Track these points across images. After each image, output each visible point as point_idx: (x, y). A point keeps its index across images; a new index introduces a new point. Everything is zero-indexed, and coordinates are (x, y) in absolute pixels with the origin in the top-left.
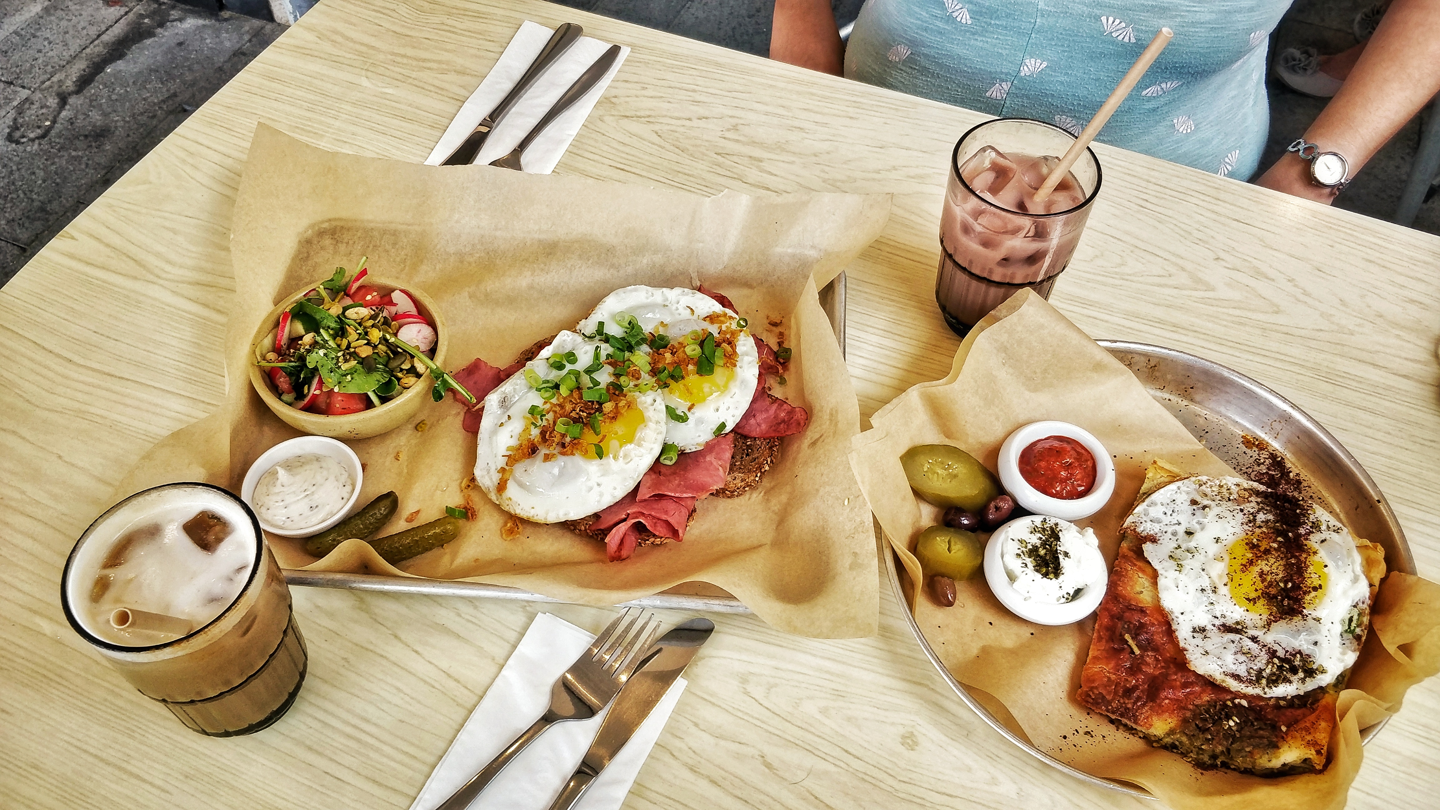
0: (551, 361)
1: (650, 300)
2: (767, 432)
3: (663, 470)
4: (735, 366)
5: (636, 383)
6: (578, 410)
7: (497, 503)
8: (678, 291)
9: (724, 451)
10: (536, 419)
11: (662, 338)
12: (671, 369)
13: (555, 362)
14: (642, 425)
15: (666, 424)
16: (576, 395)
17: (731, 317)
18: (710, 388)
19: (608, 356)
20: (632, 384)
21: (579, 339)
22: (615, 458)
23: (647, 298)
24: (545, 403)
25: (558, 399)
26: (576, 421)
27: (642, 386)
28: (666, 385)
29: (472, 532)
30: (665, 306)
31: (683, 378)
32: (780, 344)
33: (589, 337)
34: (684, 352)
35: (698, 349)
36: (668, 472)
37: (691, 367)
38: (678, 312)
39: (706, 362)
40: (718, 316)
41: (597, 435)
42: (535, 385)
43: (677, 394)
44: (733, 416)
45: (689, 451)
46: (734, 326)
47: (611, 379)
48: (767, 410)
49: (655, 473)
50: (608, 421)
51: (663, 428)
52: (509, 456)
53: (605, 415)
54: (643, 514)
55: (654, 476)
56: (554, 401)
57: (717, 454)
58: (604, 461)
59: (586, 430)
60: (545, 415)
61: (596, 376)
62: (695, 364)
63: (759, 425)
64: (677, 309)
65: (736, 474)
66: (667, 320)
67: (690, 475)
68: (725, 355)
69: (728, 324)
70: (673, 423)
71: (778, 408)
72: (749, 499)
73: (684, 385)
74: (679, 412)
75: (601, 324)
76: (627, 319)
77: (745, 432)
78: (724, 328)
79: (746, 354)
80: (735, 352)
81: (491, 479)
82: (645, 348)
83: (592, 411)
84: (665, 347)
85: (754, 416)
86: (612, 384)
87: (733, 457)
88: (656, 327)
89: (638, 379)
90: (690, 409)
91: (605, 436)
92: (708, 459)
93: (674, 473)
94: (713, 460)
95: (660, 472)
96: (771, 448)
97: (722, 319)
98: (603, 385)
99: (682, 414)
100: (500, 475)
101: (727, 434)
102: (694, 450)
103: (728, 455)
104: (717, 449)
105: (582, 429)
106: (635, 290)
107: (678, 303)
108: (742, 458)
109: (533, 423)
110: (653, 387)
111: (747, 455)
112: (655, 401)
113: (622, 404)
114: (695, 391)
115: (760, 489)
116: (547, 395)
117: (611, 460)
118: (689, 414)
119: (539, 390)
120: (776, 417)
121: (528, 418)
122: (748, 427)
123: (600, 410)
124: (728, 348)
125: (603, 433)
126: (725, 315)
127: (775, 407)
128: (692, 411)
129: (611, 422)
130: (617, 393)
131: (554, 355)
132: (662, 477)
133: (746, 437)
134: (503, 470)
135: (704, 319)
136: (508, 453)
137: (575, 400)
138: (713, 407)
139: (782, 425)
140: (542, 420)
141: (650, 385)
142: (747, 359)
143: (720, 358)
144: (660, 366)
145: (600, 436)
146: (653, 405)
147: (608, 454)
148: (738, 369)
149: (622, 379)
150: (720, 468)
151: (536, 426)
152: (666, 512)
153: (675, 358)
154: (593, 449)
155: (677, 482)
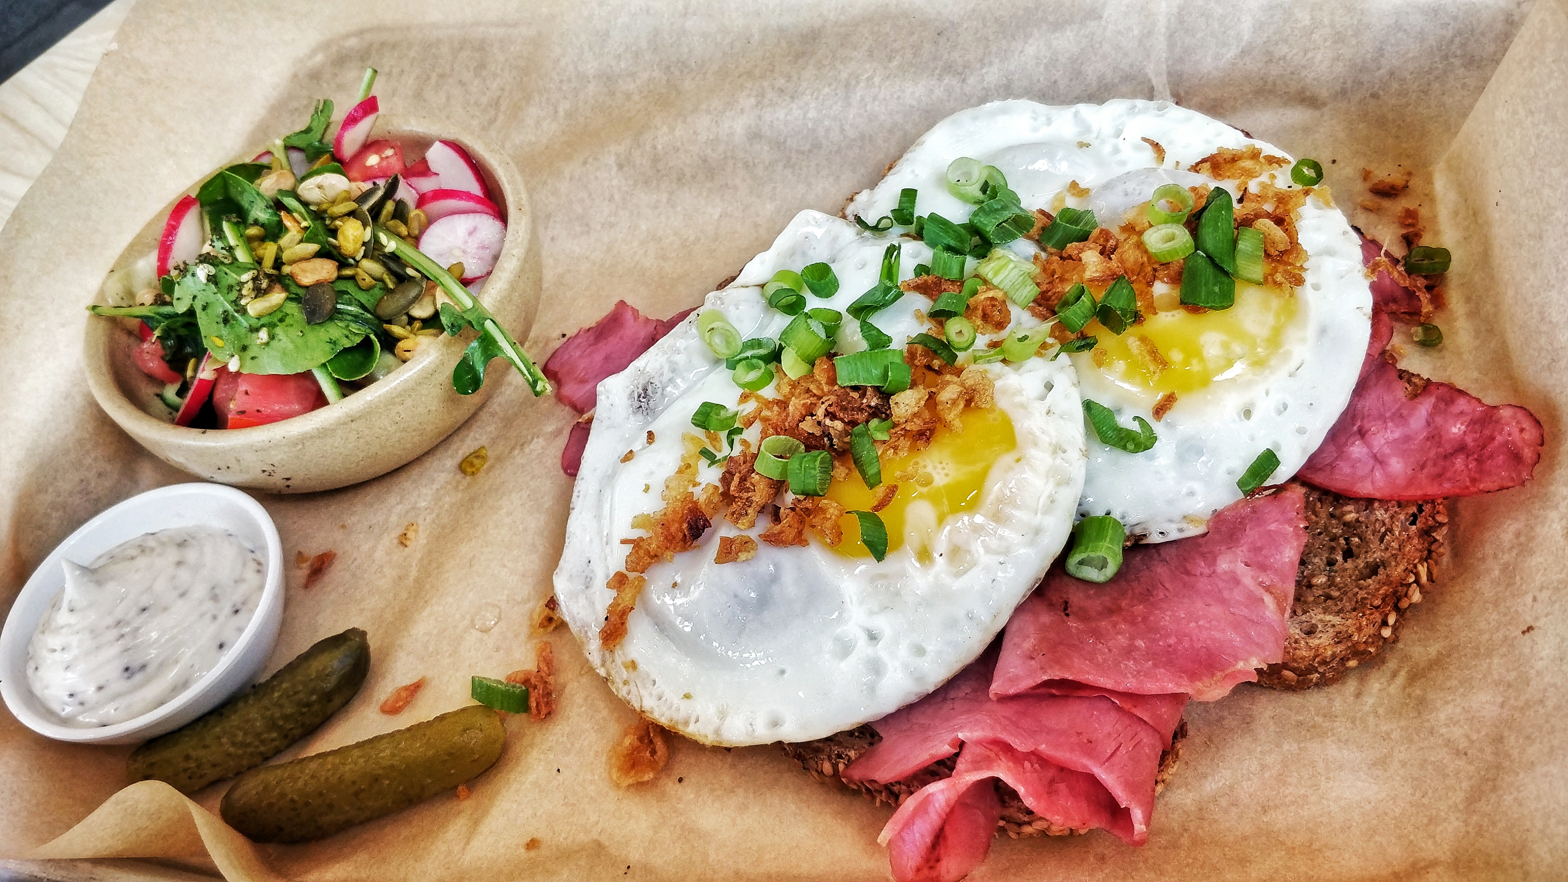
0: (770, 290)
1: (1044, 133)
2: (1411, 482)
3: (1076, 597)
4: (1299, 281)
5: (996, 337)
6: (820, 412)
7: (602, 672)
8: (1115, 108)
9: (1274, 540)
10: (714, 439)
11: (1072, 217)
12: (1100, 296)
13: (778, 292)
14: (1008, 459)
15: (1086, 454)
16: (820, 369)
17: (1272, 160)
18: (1225, 346)
19: (921, 269)
20: (982, 341)
21: (849, 232)
22: (925, 555)
23: (1035, 130)
24: (744, 398)
25: (778, 388)
26: (811, 443)
27: (1012, 345)
28: (1086, 343)
29: (535, 753)
30: (1083, 145)
31: (1138, 318)
32: (1409, 240)
33: (875, 229)
34: (1140, 246)
35: (1183, 237)
36: (1095, 604)
37: (1160, 289)
38: (1119, 157)
39: (1209, 271)
40: (1234, 159)
41: (871, 486)
42: (724, 351)
43: (1120, 365)
44: (1301, 431)
45: (1158, 539)
46: (1283, 180)
47: (926, 327)
48: (1400, 417)
49: (1051, 605)
50: (904, 443)
51: (1077, 468)
52: (637, 544)
53: (895, 425)
54: (1007, 749)
55: (1046, 618)
56: (769, 392)
57: (1256, 550)
58: (891, 563)
59: (840, 472)
60: (739, 431)
61: (881, 322)
62: (1176, 279)
63: (1379, 460)
64: (1116, 150)
65: (1317, 616)
66: (1089, 179)
67: (1166, 619)
68: (1268, 255)
69: (1264, 178)
70: (1104, 456)
71: (1435, 411)
72: (1358, 695)
73: (1143, 339)
74: (1126, 421)
75: (909, 195)
76: (978, 176)
77: (1339, 480)
78: (1253, 187)
79: (1329, 252)
80: (1294, 246)
81: (592, 603)
82: (1024, 247)
83: (861, 417)
84: (1084, 237)
85: (1362, 434)
86: (923, 339)
87: (1303, 563)
88: (1059, 198)
89: (1000, 325)
90: (1160, 411)
91: (893, 490)
92: (1224, 565)
93: (1111, 611)
94: (1241, 568)
95: (1066, 605)
96: (1426, 533)
97: (1248, 164)
98: (899, 343)
99: (1135, 427)
100: (614, 593)
101: (1280, 489)
102: (1174, 535)
103: (1289, 554)
104: (1252, 534)
105: (827, 469)
106: (1004, 111)
107: (1118, 134)
108: (1331, 563)
109: (705, 453)
110: (1044, 346)
111: (1348, 554)
112: (1049, 387)
113: (949, 393)
114: (1176, 356)
115: (1392, 664)
116: (753, 376)
117: (911, 565)
118: (1158, 428)
119: (732, 365)
120: (1435, 436)
121: (693, 439)
122: (1344, 468)
123: (882, 412)
124: (1277, 232)
125: (887, 479)
126: (1255, 155)
127: (1425, 407)
128: (1168, 416)
129: (914, 449)
130: (936, 364)
131: (781, 275)
132: (1073, 624)
133: (1339, 498)
134: (619, 581)
135: (1195, 168)
136: (635, 534)
137: (819, 387)
138: (1232, 402)
139: (1459, 462)
140: (731, 443)
141: (1037, 339)
142: (1329, 265)
143: (1251, 257)
144: (1068, 288)
145: (880, 491)
146: (1043, 398)
147: (900, 543)
148: (1307, 292)
149: (955, 328)
150: (1268, 599)
151: (712, 460)
152: (1089, 747)
153: (1114, 264)
154: (855, 530)
155: (1122, 640)
